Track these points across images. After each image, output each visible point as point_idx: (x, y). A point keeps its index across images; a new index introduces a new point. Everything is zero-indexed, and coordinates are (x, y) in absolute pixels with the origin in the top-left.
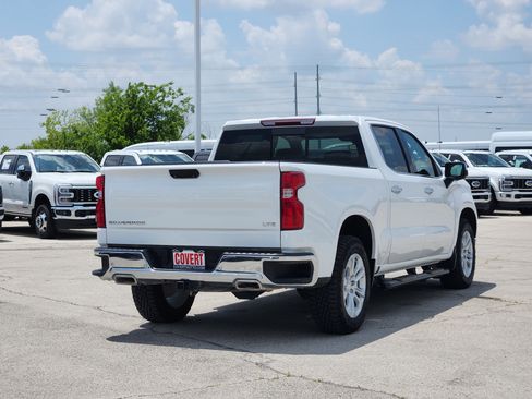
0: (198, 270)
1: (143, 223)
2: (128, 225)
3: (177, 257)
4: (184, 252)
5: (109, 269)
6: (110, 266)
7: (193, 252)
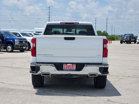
0: (73, 70)
1: (52, 55)
2: (46, 56)
3: (65, 66)
4: (68, 65)
5: (40, 71)
6: (40, 70)
7: (71, 65)
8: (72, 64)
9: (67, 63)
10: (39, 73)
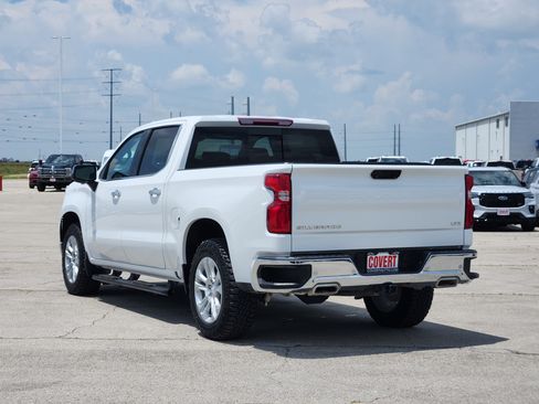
0: (391, 272)
1: (339, 227)
3: (371, 261)
4: (378, 255)
5: (311, 280)
6: (313, 276)
7: (387, 254)
8: (391, 251)
9: (376, 251)
10: (308, 285)
